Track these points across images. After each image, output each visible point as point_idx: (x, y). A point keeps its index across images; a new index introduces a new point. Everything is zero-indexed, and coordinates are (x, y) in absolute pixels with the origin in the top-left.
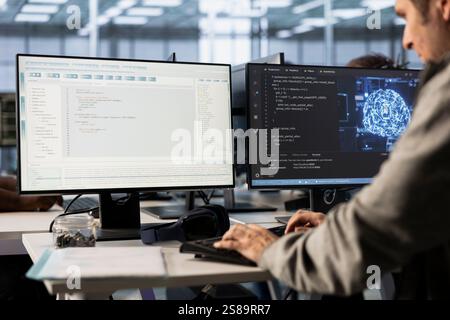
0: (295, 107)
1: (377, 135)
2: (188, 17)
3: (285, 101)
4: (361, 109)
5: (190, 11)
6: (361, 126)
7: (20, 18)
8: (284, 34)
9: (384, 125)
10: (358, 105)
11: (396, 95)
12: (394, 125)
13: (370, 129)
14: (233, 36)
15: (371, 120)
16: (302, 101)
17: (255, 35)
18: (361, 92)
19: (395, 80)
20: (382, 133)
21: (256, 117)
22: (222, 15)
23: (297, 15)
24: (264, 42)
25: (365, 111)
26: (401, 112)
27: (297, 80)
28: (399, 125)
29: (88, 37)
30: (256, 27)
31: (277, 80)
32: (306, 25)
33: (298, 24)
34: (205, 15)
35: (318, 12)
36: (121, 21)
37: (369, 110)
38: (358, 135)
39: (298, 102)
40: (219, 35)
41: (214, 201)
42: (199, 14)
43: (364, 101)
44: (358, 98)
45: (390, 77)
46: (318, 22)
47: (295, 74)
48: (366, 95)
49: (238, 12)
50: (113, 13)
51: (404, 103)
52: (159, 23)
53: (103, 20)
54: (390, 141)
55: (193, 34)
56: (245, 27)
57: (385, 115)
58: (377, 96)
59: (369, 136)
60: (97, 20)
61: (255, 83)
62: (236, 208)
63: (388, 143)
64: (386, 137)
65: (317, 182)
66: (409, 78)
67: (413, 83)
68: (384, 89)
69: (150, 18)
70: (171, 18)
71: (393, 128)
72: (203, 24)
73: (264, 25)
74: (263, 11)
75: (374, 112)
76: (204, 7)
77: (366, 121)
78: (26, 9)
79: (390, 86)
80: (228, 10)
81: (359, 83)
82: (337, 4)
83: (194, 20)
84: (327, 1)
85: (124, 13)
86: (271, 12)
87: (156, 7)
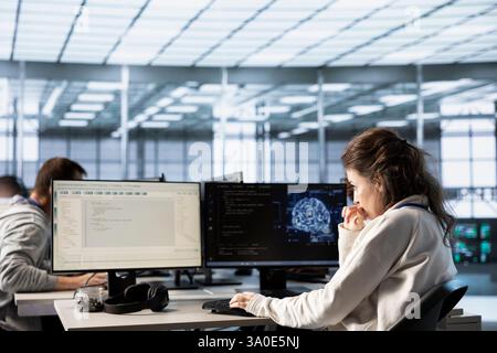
0: (240, 212)
1: (303, 231)
2: (204, 121)
4: (290, 212)
5: (205, 116)
6: (291, 224)
7: (64, 123)
8: (284, 135)
9: (309, 223)
10: (288, 209)
12: (316, 224)
13: (297, 226)
14: (241, 137)
15: (298, 220)
17: (259, 136)
19: (318, 191)
20: (306, 229)
22: (231, 120)
23: (295, 119)
24: (267, 142)
25: (294, 214)
26: (322, 214)
28: (321, 223)
29: (119, 138)
30: (260, 129)
32: (303, 128)
33: (295, 127)
34: (218, 120)
35: (312, 117)
36: (147, 125)
38: (288, 231)
39: (242, 208)
40: (229, 137)
41: (196, 277)
42: (212, 119)
43: (293, 207)
46: (313, 125)
49: (245, 116)
50: (140, 118)
52: (180, 126)
53: (133, 125)
54: (313, 235)
55: (208, 136)
56: (251, 129)
57: (309, 217)
58: (303, 203)
60: (127, 125)
63: (311, 237)
64: (310, 232)
66: (329, 190)
67: (332, 193)
68: (309, 198)
69: (171, 122)
70: (189, 123)
72: (216, 127)
73: (267, 127)
74: (267, 116)
75: (300, 215)
76: (216, 113)
77: (294, 221)
78: (68, 115)
79: (314, 195)
80: (237, 116)
82: (328, 111)
83: (208, 123)
84: (320, 108)
85: (150, 119)
86: (272, 116)
87: (176, 113)
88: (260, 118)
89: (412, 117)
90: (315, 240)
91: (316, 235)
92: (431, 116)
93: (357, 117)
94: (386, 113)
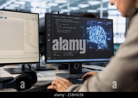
0: (64, 31)
1: (94, 43)
3: (60, 29)
4: (89, 33)
5: (28, 6)
6: (89, 39)
9: (97, 39)
10: (88, 31)
11: (101, 28)
12: (100, 39)
13: (92, 41)
15: (92, 37)
16: (67, 29)
18: (89, 27)
19: (101, 22)
20: (96, 42)
21: (49, 35)
25: (90, 34)
26: (103, 34)
27: (65, 20)
28: (102, 39)
31: (57, 20)
34: (33, 7)
37: (92, 33)
38: (87, 43)
39: (65, 29)
42: (31, 7)
43: (90, 30)
44: (88, 28)
45: (99, 21)
47: (64, 18)
48: (91, 27)
50: (4, 5)
51: (104, 31)
54: (99, 45)
57: (97, 35)
58: (94, 28)
59: (91, 43)
61: (49, 21)
62: (41, 69)
63: (98, 46)
64: (98, 44)
65: (72, 61)
66: (106, 22)
67: (107, 24)
68: (97, 25)
69: (16, 7)
71: (100, 40)
73: (50, 11)
74: (50, 7)
75: (93, 34)
76: (32, 5)
77: (90, 37)
79: (99, 25)
81: (88, 23)
82: (71, 6)
83: (29, 9)
84: (68, 5)
85: (8, 6)
86: (52, 7)
87: (18, 4)
88: (48, 7)
89: (99, 9)
90: (100, 48)
91: (100, 45)
92: (105, 9)
93: (81, 8)
94: (90, 7)
